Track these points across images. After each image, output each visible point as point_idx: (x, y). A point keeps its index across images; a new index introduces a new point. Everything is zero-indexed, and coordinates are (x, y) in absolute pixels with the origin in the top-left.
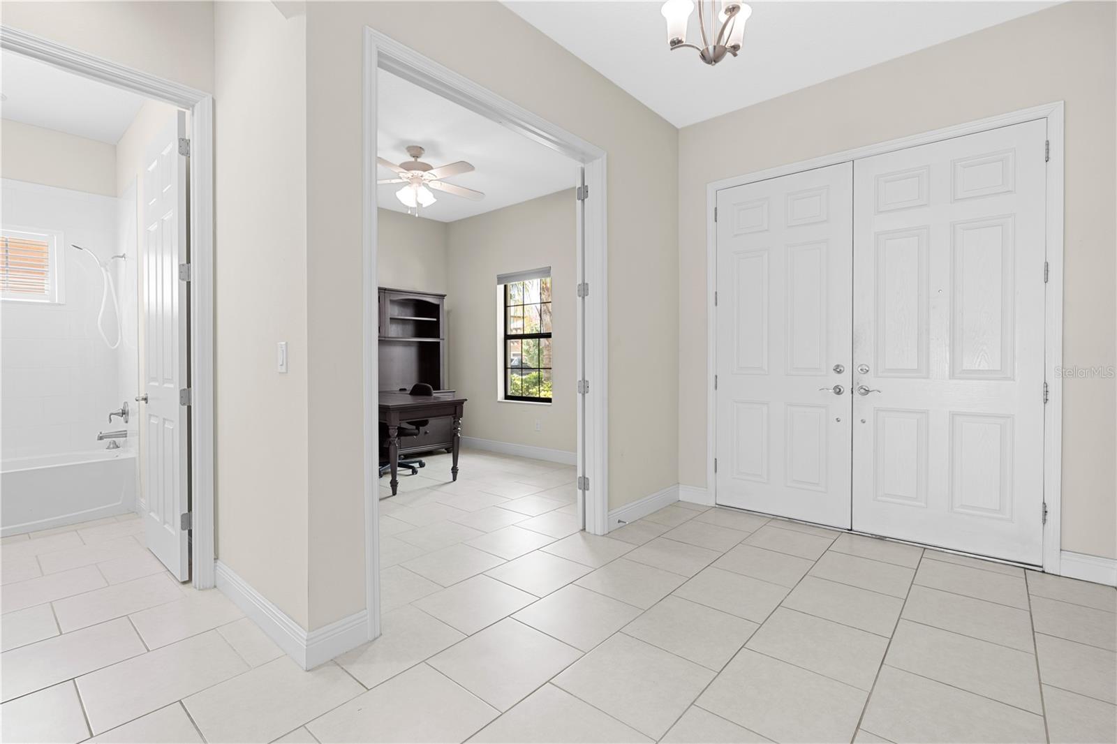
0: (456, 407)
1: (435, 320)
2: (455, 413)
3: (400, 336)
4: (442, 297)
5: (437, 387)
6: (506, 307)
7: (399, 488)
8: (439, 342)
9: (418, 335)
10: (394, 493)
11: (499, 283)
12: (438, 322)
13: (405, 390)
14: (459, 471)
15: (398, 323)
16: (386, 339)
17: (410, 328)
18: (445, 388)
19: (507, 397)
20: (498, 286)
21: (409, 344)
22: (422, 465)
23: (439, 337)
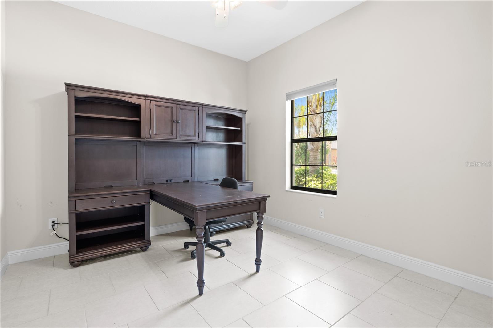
0: (260, 203)
1: (239, 129)
2: (259, 209)
3: (215, 140)
4: (244, 112)
5: (240, 179)
6: (292, 118)
7: (205, 289)
8: (242, 145)
9: (227, 140)
10: (201, 293)
11: (287, 99)
12: (241, 131)
13: (218, 180)
14: (262, 263)
15: (213, 132)
16: (203, 142)
17: (222, 135)
18: (246, 179)
19: (292, 187)
20: (287, 102)
21: (220, 146)
22: (229, 244)
23: (242, 142)
